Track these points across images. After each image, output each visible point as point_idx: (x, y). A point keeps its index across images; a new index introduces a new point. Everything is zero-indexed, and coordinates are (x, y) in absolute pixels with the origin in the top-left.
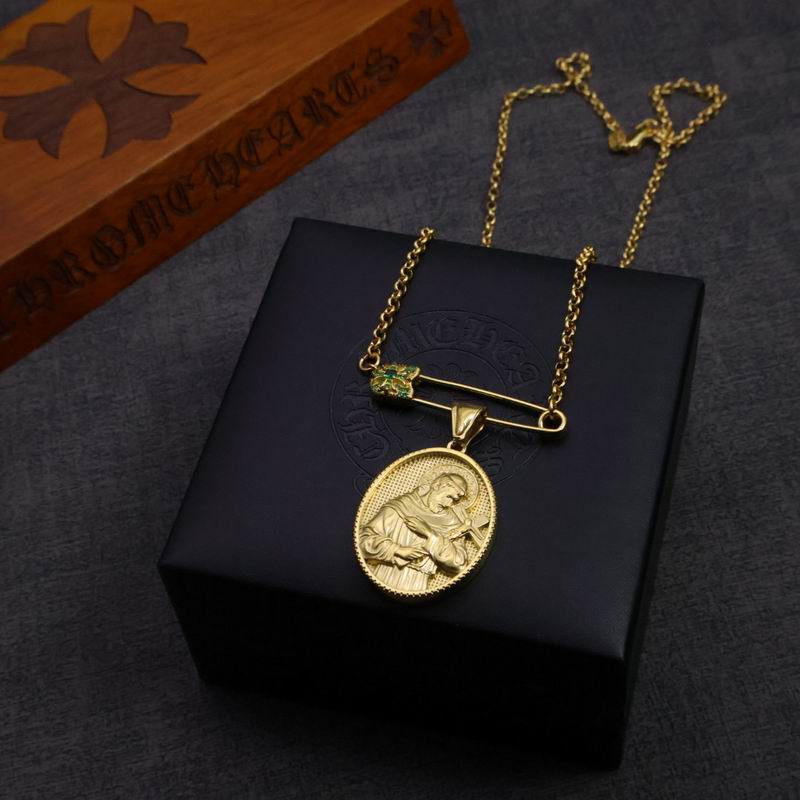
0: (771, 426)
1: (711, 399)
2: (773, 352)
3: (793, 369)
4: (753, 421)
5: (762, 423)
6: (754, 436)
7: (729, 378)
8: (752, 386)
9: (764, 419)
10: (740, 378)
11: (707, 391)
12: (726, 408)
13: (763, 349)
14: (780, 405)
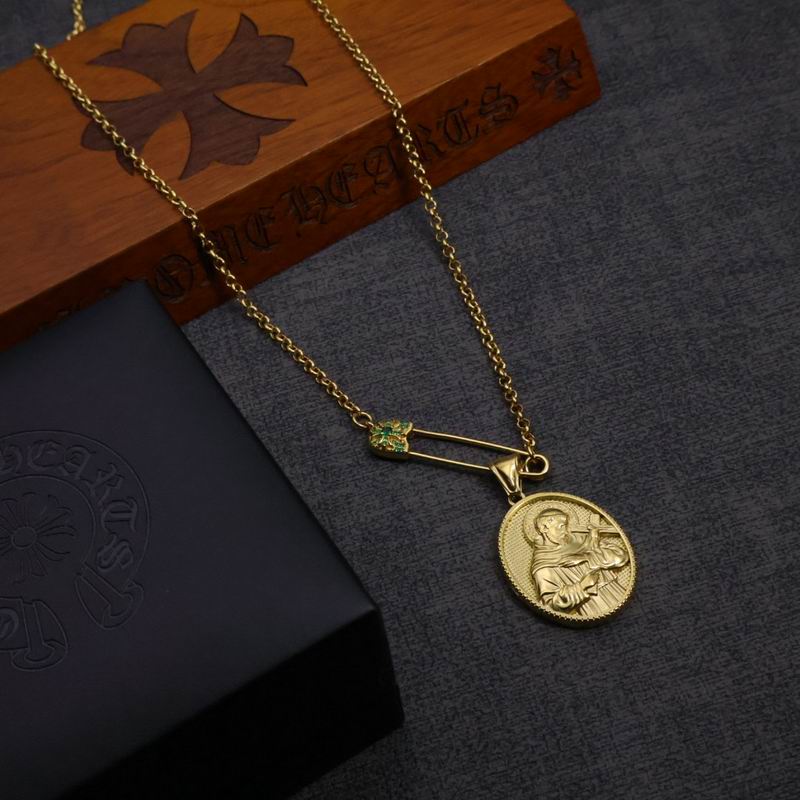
0: (652, 413)
1: (588, 390)
2: (651, 335)
3: (674, 352)
4: (633, 410)
5: (642, 411)
6: (634, 426)
7: (605, 366)
8: (630, 373)
9: (644, 408)
10: (618, 365)
11: (582, 381)
12: (602, 397)
13: (640, 332)
14: (661, 390)
